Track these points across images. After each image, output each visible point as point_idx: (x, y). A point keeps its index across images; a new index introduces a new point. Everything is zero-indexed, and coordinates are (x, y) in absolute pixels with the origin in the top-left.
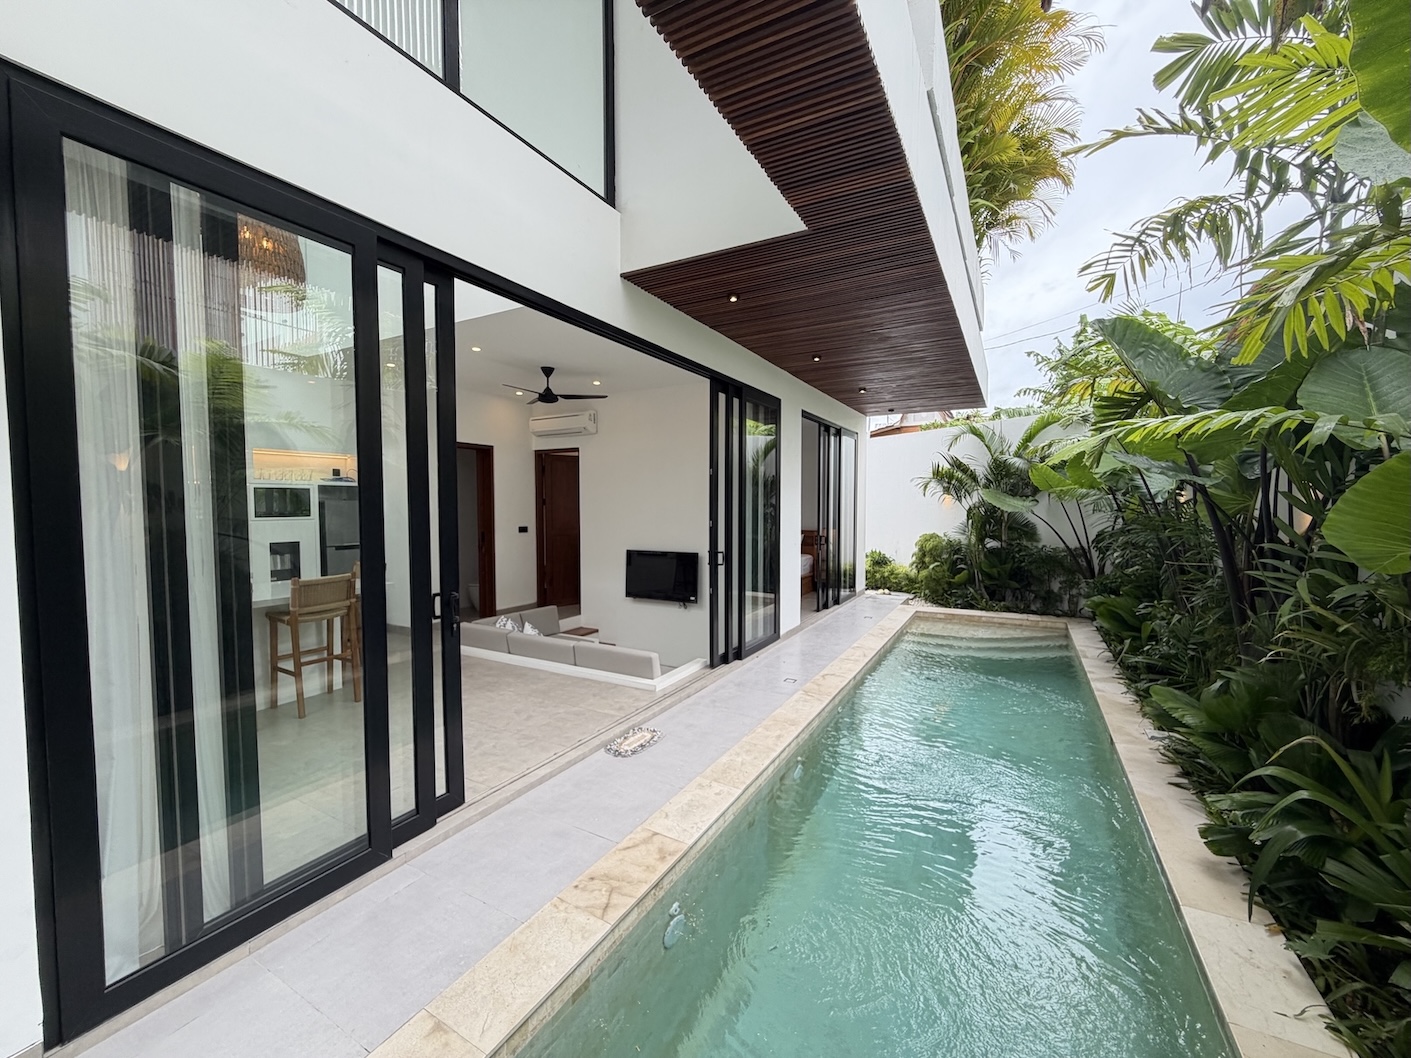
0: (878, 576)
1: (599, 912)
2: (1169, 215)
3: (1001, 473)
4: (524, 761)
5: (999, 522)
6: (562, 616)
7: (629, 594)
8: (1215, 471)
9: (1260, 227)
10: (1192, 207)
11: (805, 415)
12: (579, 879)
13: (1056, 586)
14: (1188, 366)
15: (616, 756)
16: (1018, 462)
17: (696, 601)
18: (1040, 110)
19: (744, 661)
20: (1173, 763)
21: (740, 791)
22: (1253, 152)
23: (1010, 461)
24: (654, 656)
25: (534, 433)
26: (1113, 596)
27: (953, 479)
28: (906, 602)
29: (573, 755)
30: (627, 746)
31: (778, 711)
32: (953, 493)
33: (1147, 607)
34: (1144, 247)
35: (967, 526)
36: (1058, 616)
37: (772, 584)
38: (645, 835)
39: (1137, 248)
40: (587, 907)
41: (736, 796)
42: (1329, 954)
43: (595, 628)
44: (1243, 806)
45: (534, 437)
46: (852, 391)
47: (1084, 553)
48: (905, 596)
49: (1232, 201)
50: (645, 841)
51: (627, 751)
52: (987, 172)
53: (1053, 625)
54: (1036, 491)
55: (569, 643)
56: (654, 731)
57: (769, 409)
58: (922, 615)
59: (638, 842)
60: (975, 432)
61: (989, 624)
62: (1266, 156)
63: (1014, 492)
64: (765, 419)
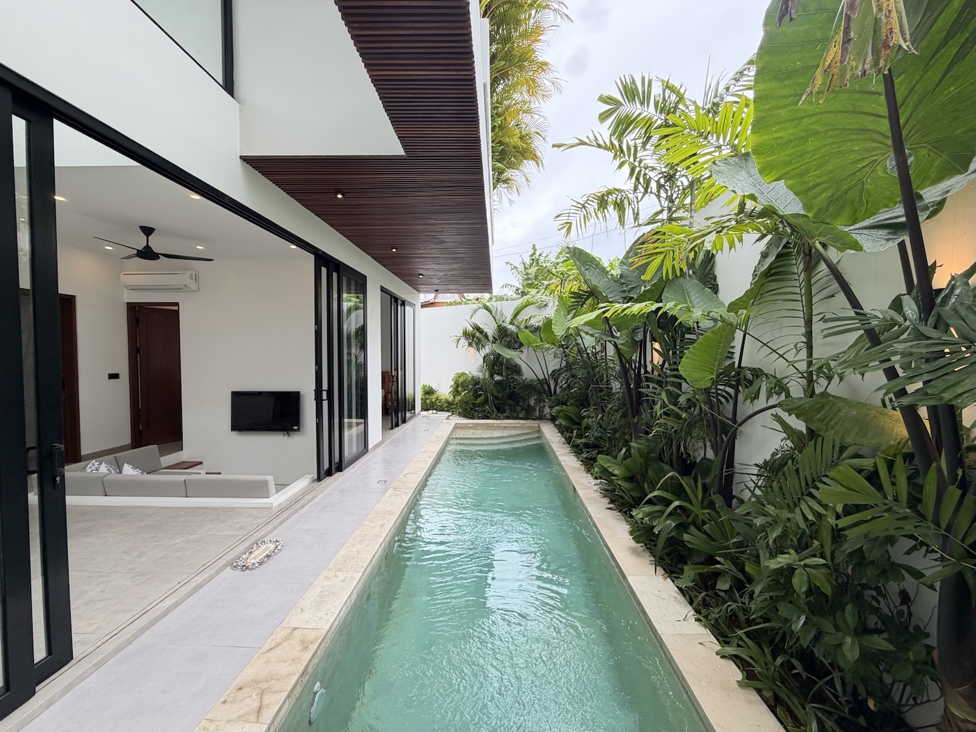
0: (428, 401)
1: (253, 718)
2: (599, 194)
3: (502, 333)
4: (144, 598)
5: (502, 364)
6: (163, 453)
7: (234, 428)
8: (621, 336)
9: (638, 210)
10: (609, 193)
11: (383, 290)
12: (226, 694)
13: (532, 402)
14: (608, 278)
15: (243, 570)
16: (513, 328)
17: (299, 430)
18: (526, 118)
19: (344, 472)
20: (605, 496)
21: (361, 574)
22: (638, 169)
23: (508, 327)
24: (270, 479)
25: (126, 287)
26: (564, 406)
27: (475, 337)
28: (448, 418)
29: (199, 579)
30: (252, 560)
31: (378, 506)
32: (475, 346)
33: (585, 411)
34: (586, 211)
35: (483, 367)
36: (534, 419)
37: (363, 413)
38: (286, 632)
39: (583, 210)
40: (239, 717)
41: (359, 578)
42: (692, 582)
43: (200, 461)
44: (648, 514)
45: (125, 290)
46: (413, 275)
47: (546, 381)
48: (447, 414)
49: (627, 193)
50: (287, 638)
51: (254, 564)
52: (503, 147)
53: (530, 425)
54: (521, 345)
55: (179, 477)
56: (277, 541)
57: (359, 283)
58: (459, 425)
59: (279, 641)
60: (486, 308)
61: (499, 427)
62: (643, 173)
63: (509, 346)
64: (356, 290)
